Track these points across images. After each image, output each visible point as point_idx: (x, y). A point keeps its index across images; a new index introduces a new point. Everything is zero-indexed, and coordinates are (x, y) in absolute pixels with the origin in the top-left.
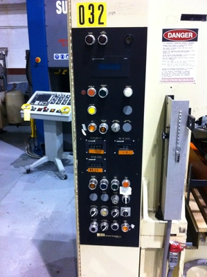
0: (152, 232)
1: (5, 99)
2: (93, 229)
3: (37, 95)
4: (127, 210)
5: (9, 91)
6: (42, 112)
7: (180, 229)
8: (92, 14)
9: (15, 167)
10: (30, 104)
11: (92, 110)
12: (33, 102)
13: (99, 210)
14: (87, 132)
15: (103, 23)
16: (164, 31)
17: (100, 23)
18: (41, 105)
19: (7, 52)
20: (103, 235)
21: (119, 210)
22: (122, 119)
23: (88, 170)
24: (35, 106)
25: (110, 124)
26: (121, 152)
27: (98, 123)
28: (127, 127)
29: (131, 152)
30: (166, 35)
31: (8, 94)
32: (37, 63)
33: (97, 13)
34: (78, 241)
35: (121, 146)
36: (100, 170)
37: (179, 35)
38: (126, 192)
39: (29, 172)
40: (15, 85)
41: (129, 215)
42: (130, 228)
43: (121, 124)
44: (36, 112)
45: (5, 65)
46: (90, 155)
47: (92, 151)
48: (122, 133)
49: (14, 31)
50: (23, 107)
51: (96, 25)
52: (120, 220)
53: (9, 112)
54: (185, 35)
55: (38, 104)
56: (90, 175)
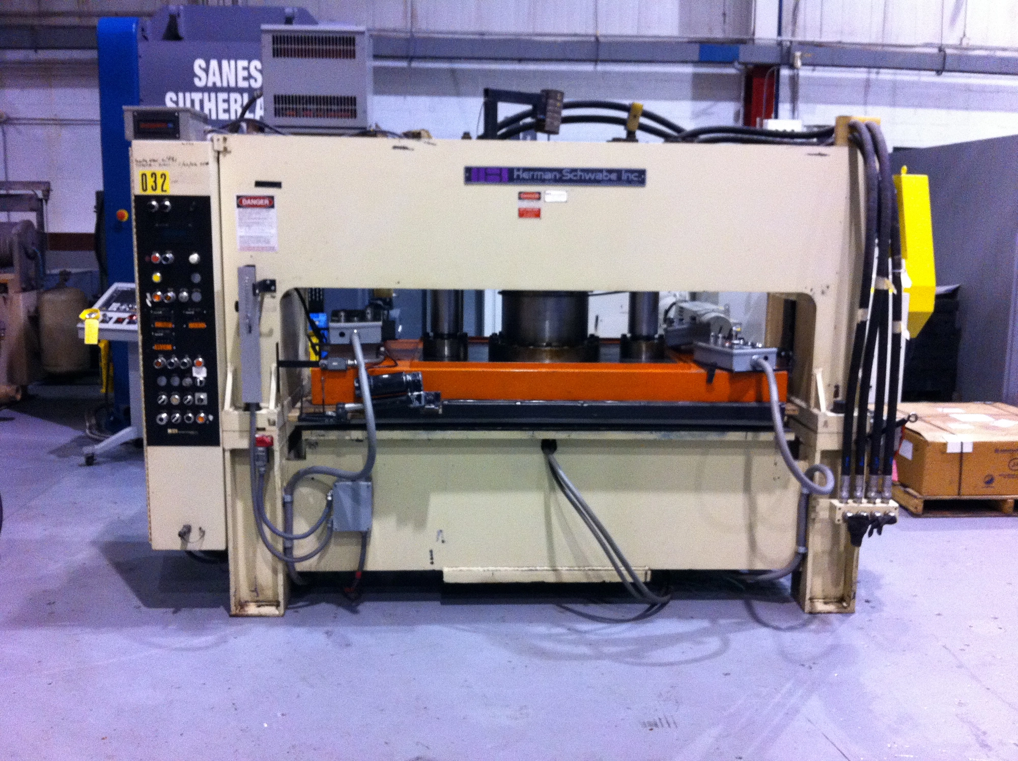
0: (236, 427)
1: (37, 310)
2: (161, 420)
3: (116, 291)
4: (203, 396)
5: (48, 290)
6: (124, 326)
7: (269, 421)
8: (155, 182)
9: (59, 456)
10: (101, 309)
11: (157, 277)
12: (107, 305)
13: (169, 396)
14: (152, 302)
15: (165, 191)
16: (239, 197)
17: (162, 190)
18: (125, 311)
19: (47, 192)
20: (175, 431)
21: (193, 396)
22: (191, 288)
23: (155, 347)
24: (109, 314)
25: (177, 292)
26: (192, 325)
27: (164, 292)
28: (197, 297)
29: (203, 325)
30: (241, 202)
31: (48, 297)
32: (120, 222)
33: (160, 181)
34: (145, 442)
35: (191, 318)
36: (169, 347)
37: (254, 202)
38: (201, 374)
39: (90, 461)
40: (65, 276)
41: (205, 403)
42: (208, 419)
43: (190, 293)
44: (111, 325)
45: (41, 223)
46: (157, 330)
47: (158, 324)
48: (190, 303)
49: (66, 133)
50: (84, 315)
51: (159, 192)
52: (196, 409)
53: (46, 342)
54: (261, 202)
55: (118, 310)
56: (156, 354)
